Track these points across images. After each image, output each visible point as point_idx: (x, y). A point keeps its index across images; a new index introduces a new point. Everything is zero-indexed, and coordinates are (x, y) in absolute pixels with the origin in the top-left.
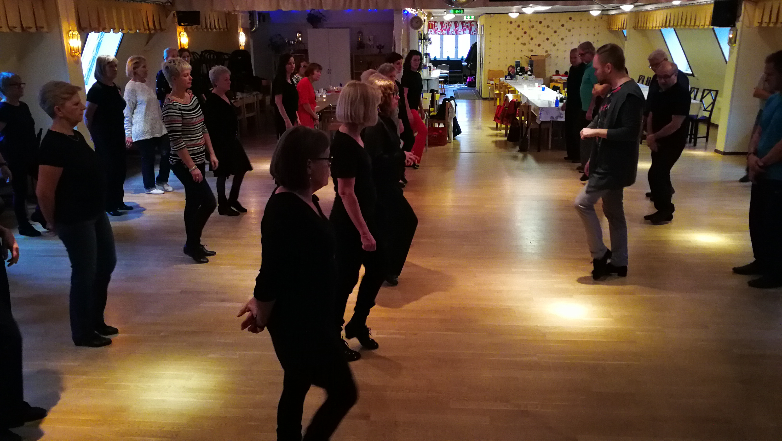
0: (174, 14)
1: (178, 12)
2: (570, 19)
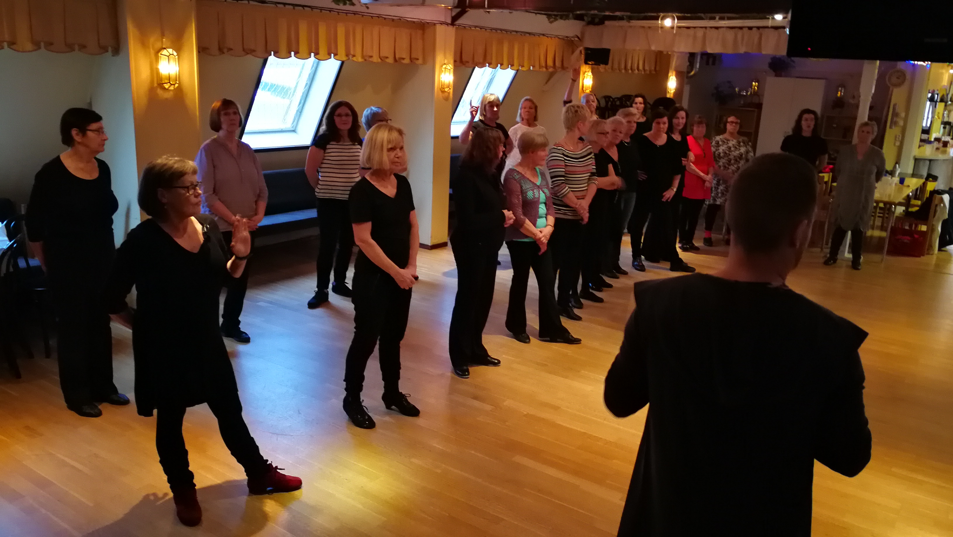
0: (581, 52)
1: (587, 49)
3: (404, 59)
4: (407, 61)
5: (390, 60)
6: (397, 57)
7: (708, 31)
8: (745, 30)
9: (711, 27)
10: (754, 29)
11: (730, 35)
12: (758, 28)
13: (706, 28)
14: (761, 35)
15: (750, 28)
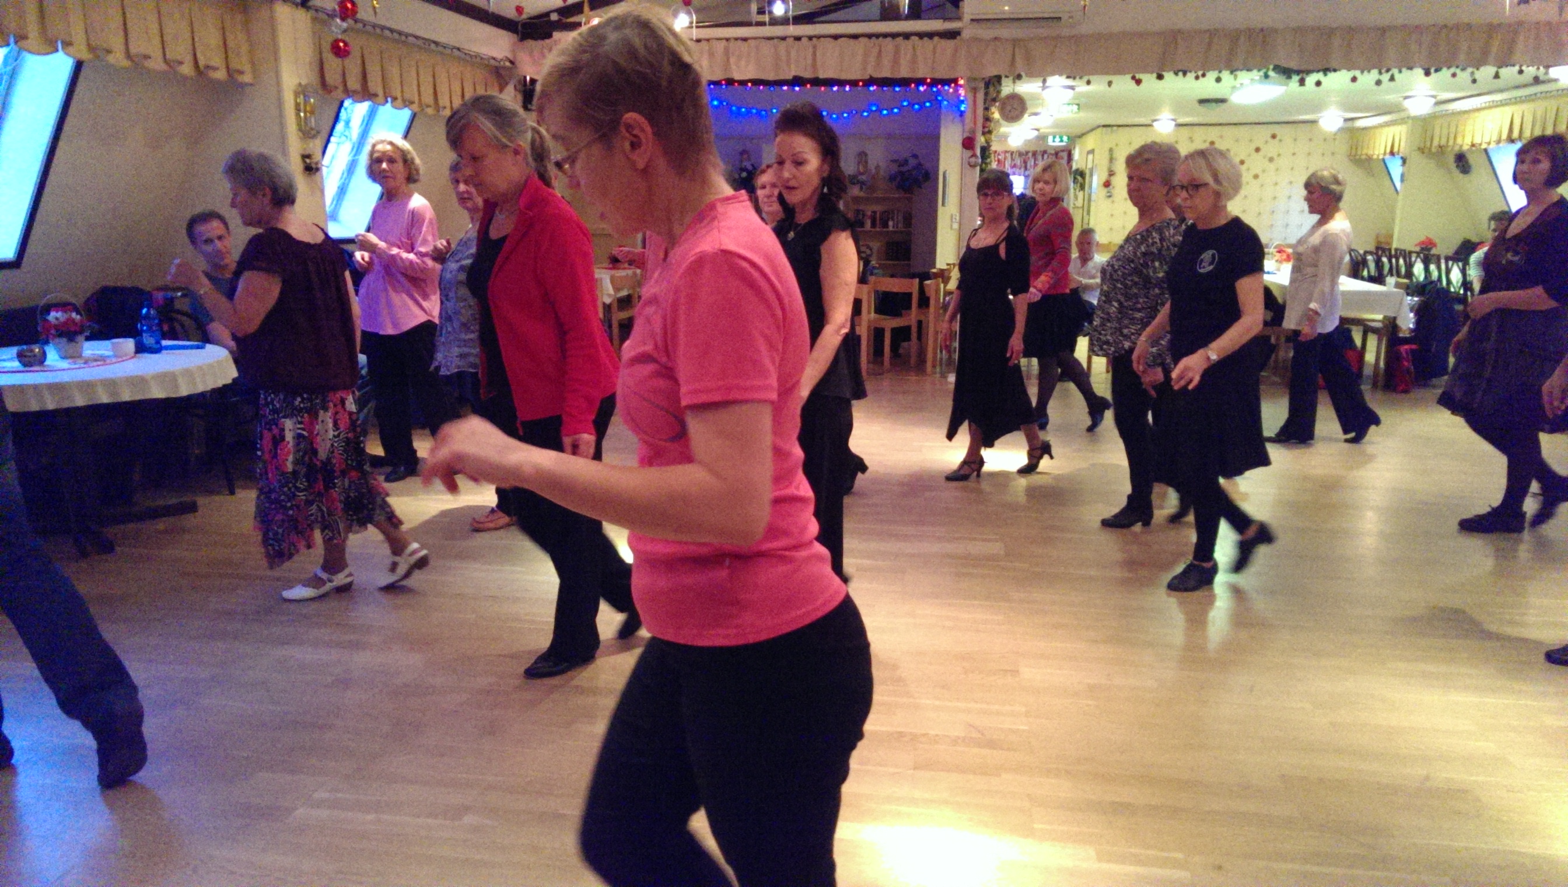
2: (1274, 137)
3: (215, 69)
4: (220, 75)
5: (187, 69)
6: (202, 62)
7: (732, 44)
8: (790, 41)
9: (736, 39)
10: (804, 40)
11: (767, 48)
12: (810, 38)
13: (727, 40)
14: (815, 47)
15: (798, 39)
